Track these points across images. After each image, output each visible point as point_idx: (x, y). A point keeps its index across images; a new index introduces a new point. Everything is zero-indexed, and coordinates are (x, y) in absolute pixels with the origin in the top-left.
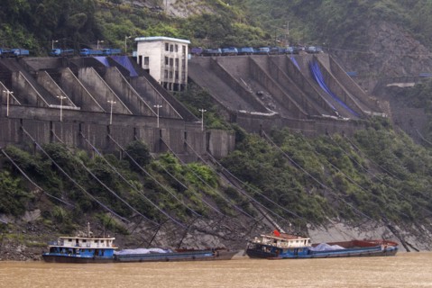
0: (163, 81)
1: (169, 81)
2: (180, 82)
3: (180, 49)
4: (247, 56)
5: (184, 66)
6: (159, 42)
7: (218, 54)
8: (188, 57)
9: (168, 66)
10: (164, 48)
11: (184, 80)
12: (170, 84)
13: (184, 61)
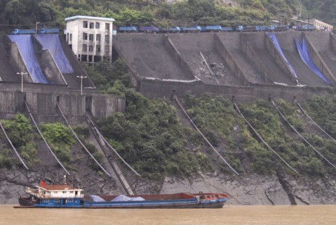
0: (81, 54)
1: (88, 53)
2: (102, 54)
3: (103, 26)
4: (212, 33)
5: (107, 41)
6: (77, 21)
7: (176, 32)
8: (112, 32)
9: (88, 41)
10: (82, 25)
11: (107, 52)
12: (90, 57)
13: (107, 36)
